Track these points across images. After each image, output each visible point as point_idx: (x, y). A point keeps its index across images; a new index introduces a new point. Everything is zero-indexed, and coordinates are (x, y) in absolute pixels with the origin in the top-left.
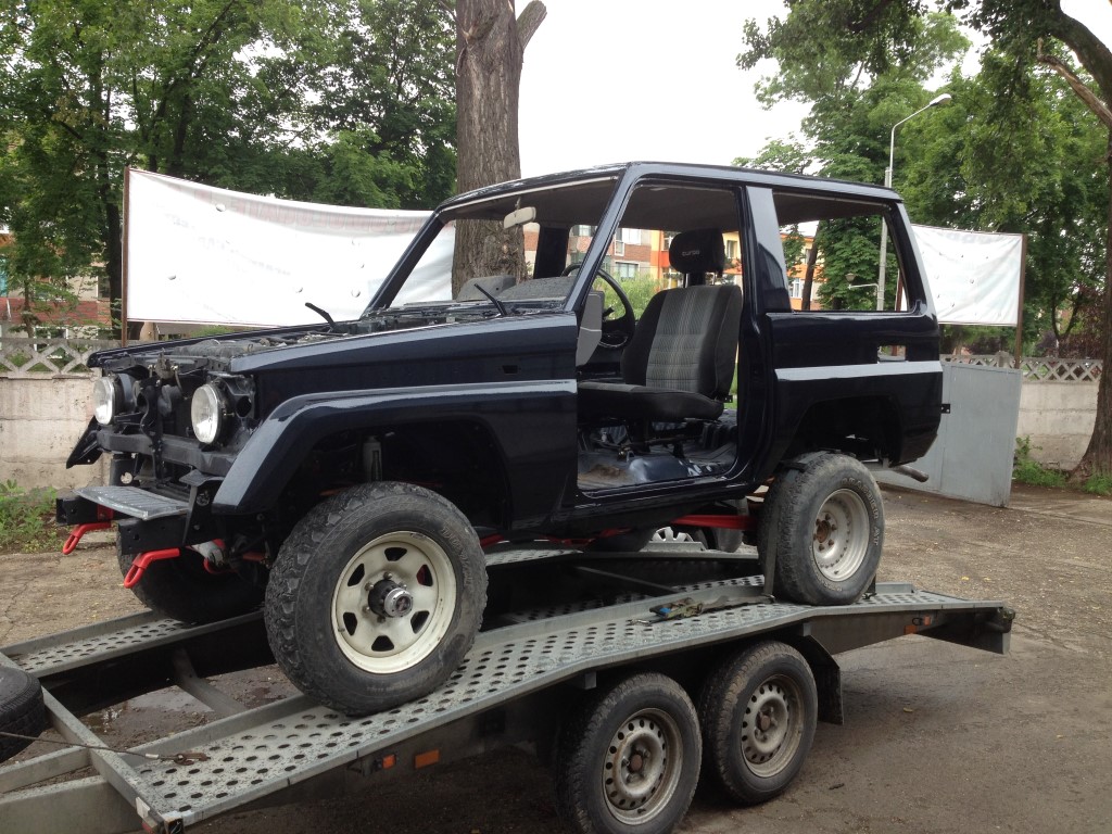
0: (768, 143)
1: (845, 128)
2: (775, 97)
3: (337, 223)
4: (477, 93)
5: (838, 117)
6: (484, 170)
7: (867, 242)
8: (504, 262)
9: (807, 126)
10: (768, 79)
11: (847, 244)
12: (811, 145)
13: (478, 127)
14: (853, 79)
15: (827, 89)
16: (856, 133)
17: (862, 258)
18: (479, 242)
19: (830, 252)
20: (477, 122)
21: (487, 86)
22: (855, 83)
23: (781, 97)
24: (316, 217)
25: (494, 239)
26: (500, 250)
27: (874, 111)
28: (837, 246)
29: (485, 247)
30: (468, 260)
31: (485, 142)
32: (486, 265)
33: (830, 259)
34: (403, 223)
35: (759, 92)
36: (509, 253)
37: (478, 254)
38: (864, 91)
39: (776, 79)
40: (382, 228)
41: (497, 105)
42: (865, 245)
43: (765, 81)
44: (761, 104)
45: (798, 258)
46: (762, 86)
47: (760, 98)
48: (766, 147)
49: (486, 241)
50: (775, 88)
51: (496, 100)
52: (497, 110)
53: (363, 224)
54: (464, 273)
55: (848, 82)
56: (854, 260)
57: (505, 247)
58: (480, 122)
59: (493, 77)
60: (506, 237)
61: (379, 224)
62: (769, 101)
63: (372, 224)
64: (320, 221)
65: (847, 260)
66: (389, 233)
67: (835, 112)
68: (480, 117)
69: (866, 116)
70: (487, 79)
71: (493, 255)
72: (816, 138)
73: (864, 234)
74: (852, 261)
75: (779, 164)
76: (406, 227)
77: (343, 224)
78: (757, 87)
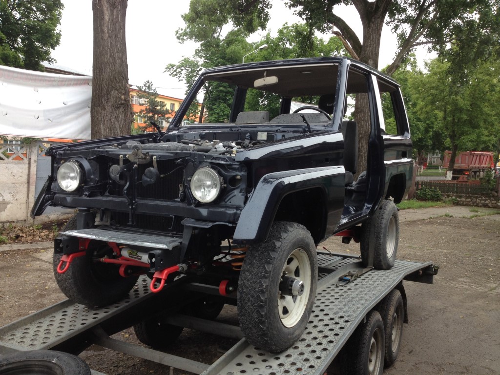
0: (183, 59)
1: (216, 55)
2: (185, 38)
3: (26, 79)
4: (107, 18)
5: (214, 50)
6: (110, 56)
7: (226, 106)
8: (122, 104)
9: (197, 52)
10: (182, 30)
11: (218, 106)
12: (201, 61)
13: (107, 35)
14: (218, 34)
15: (208, 37)
16: (221, 58)
17: (225, 113)
18: (108, 93)
19: (210, 109)
20: (106, 32)
21: (112, 14)
22: (219, 36)
23: (187, 38)
24: (15, 75)
25: (117, 92)
26: (120, 98)
27: (228, 49)
28: (214, 107)
29: (112, 96)
30: (102, 102)
31: (111, 43)
32: (113, 105)
33: (211, 112)
34: (62, 81)
35: (178, 35)
36: (125, 100)
37: (108, 99)
38: (223, 40)
39: (185, 30)
40: (50, 83)
41: (117, 25)
42: (225, 108)
43: (180, 30)
44: (178, 40)
45: (197, 111)
46: (179, 32)
47: (178, 38)
48: (183, 60)
49: (112, 93)
50: (185, 34)
51: (117, 22)
52: (117, 28)
53: (41, 80)
54: (100, 109)
55: (216, 35)
56: (222, 113)
57: (123, 97)
58: (108, 32)
59: (115, 11)
60: (123, 92)
61: (49, 81)
62: (183, 39)
63: (46, 80)
64: (17, 77)
65: (218, 113)
66: (53, 86)
67: (212, 48)
68: (108, 30)
69: (225, 51)
70: (112, 11)
71: (116, 100)
72: (203, 59)
73: (225, 103)
74: (220, 114)
75: (188, 69)
76: (64, 83)
77: (30, 79)
78: (177, 32)
